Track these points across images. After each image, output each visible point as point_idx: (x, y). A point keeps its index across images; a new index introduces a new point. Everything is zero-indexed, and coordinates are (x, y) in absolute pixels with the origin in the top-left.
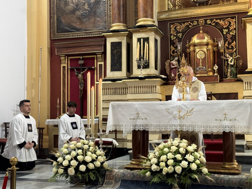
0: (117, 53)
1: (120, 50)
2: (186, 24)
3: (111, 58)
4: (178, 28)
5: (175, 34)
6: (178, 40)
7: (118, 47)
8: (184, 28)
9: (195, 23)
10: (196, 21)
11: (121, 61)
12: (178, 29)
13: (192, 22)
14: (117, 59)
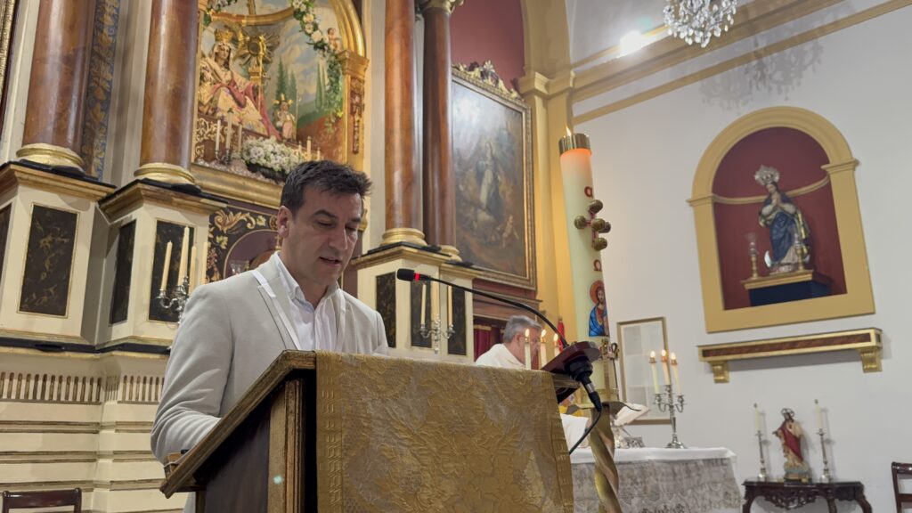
0: (53, 250)
1: (65, 240)
2: (240, 217)
3: (27, 261)
4: (219, 219)
5: (211, 236)
6: (217, 252)
7: (59, 229)
8: (233, 225)
9: (262, 221)
10: (264, 216)
11: (64, 278)
12: (219, 223)
13: (255, 216)
14: (51, 271)
